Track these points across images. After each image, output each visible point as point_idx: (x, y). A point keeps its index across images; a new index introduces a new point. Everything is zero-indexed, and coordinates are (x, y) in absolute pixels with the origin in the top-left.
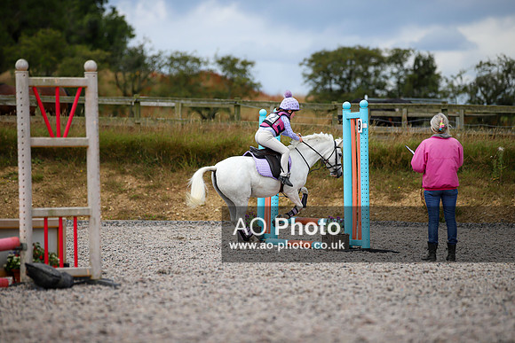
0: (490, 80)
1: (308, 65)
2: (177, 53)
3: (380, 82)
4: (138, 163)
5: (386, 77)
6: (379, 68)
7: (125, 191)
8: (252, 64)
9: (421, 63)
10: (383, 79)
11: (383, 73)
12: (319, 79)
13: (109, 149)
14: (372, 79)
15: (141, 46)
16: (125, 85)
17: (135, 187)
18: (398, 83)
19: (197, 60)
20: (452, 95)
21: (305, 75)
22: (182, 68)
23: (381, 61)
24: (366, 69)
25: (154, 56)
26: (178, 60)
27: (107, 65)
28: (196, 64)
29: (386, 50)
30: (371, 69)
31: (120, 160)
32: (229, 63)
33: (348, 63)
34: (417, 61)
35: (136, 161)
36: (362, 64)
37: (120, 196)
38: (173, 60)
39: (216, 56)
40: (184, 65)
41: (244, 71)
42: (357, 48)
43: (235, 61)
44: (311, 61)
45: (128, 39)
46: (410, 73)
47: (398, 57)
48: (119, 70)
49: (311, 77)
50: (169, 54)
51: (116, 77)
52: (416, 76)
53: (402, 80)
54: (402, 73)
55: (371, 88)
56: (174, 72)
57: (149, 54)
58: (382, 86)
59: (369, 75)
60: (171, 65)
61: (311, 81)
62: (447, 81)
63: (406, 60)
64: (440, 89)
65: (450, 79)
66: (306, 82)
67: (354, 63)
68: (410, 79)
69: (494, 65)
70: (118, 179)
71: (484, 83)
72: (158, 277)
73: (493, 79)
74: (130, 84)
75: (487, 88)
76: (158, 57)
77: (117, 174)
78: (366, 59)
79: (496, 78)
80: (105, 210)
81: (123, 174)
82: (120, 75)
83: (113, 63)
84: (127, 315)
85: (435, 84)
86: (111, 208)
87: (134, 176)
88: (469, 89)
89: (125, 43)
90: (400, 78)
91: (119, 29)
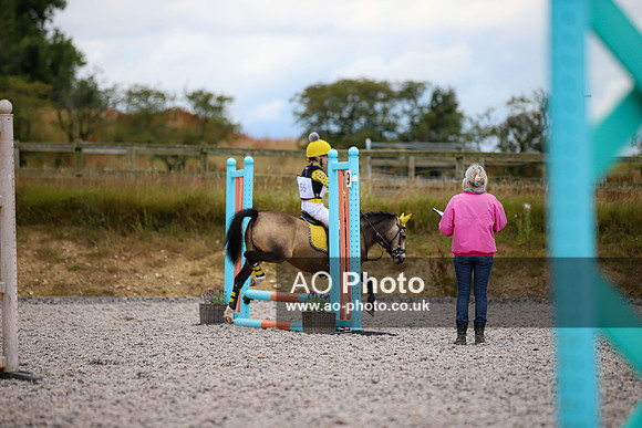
0: (523, 120)
1: (301, 101)
2: (136, 86)
3: (389, 124)
4: (79, 225)
5: (396, 116)
6: (387, 105)
7: (63, 260)
8: (230, 99)
9: (440, 99)
10: (392, 119)
11: (393, 111)
12: (314, 119)
13: (43, 207)
14: (380, 118)
15: (91, 78)
16: (71, 126)
17: (75, 255)
18: (412, 123)
19: (161, 95)
20: (477, 138)
21: (296, 114)
22: (143, 105)
23: (390, 96)
24: (372, 106)
25: (107, 91)
26: (137, 95)
27: (49, 100)
28: (160, 100)
29: (397, 83)
30: (378, 107)
31: (57, 222)
32: (201, 98)
33: (350, 98)
34: (435, 96)
35: (76, 223)
36: (366, 100)
37: (56, 266)
38: (130, 94)
39: (185, 90)
40: (146, 101)
41: (219, 109)
42: (361, 81)
43: (209, 96)
44: (304, 96)
45: (76, 68)
46: (426, 111)
47: (411, 91)
48: (64, 107)
49: (304, 116)
51: (60, 116)
52: (434, 115)
53: (417, 120)
54: (416, 111)
55: (379, 129)
56: (133, 109)
57: (102, 87)
58: (391, 127)
59: (375, 114)
60: (129, 101)
61: (304, 122)
62: (471, 122)
63: (420, 95)
64: (464, 131)
65: (475, 118)
66: (297, 122)
67: (357, 98)
68: (426, 119)
69: (529, 102)
70: (54, 245)
71: (517, 124)
72: (92, 368)
73: (527, 119)
74: (77, 125)
75: (521, 130)
76: (112, 91)
77: (52, 239)
78: (372, 93)
79: (531, 118)
80: (38, 284)
81: (60, 238)
82: (64, 114)
83: (55, 98)
84: (42, 417)
85: (458, 126)
86: (45, 281)
87: (74, 240)
88: (499, 131)
89: (72, 73)
90: (413, 117)
91: (66, 55)
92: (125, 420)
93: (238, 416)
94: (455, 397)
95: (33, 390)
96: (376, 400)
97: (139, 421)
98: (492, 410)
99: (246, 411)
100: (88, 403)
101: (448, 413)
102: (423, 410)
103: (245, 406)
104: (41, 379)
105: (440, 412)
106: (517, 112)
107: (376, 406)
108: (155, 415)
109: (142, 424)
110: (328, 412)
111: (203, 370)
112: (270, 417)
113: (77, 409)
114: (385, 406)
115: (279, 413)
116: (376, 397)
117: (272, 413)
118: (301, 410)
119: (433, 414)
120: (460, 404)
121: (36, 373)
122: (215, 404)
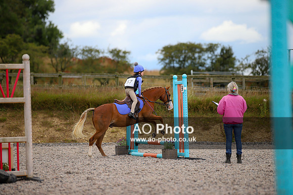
2: (86, 47)
4: (60, 110)
7: (53, 126)
8: (129, 53)
13: (44, 102)
15: (66, 44)
16: (57, 66)
17: (59, 124)
19: (97, 51)
22: (89, 56)
25: (73, 49)
26: (87, 51)
27: (47, 54)
28: (97, 54)
31: (50, 109)
32: (116, 52)
37: (50, 129)
38: (84, 51)
43: (119, 51)
45: (59, 39)
48: (54, 57)
56: (85, 58)
57: (71, 48)
60: (83, 54)
70: (49, 120)
72: (66, 175)
74: (60, 65)
76: (76, 49)
77: (48, 117)
80: (42, 137)
81: (52, 116)
82: (54, 60)
83: (50, 53)
86: (46, 136)
87: (58, 117)
89: (58, 41)
91: (54, 33)
95: (40, 186)
104: (43, 180)
113: (60, 194)
121: (41, 177)
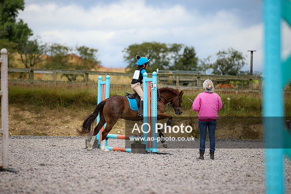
0: (224, 61)
1: (127, 52)
2: (55, 44)
3: (165, 62)
4: (32, 104)
5: (168, 59)
6: (165, 54)
7: (25, 120)
8: (96, 51)
9: (188, 52)
10: (167, 60)
11: (167, 57)
12: (133, 60)
13: (16, 96)
14: (161, 60)
15: (36, 40)
16: (27, 61)
17: (30, 117)
18: (175, 62)
19: (66, 48)
20: (204, 69)
21: (125, 57)
22: (58, 52)
23: (166, 50)
24: (158, 54)
25: (42, 46)
26: (56, 48)
27: (16, 50)
28: (65, 51)
29: (169, 45)
30: (161, 55)
31: (22, 103)
32: (83, 50)
33: (149, 51)
34: (185, 50)
35: (30, 103)
36: (156, 52)
37: (22, 122)
38: (53, 48)
39: (76, 46)
40: (59, 51)
41: (91, 55)
42: (153, 43)
43: (87, 49)
44: (128, 50)
45: (29, 36)
46: (182, 57)
47: (175, 48)
48: (23, 53)
49: (128, 58)
50: (51, 45)
51: (22, 57)
52: (185, 59)
53: (177, 61)
54: (177, 57)
55: (161, 64)
56: (54, 55)
57: (40, 44)
58: (166, 64)
59: (159, 58)
60: (52, 50)
61: (128, 61)
62: (201, 62)
63: (180, 50)
64: (198, 66)
65: (203, 60)
66: (125, 61)
67: (151, 51)
68: (182, 60)
69: (226, 53)
70: (21, 113)
71: (221, 63)
72: (40, 167)
73: (226, 61)
74: (29, 61)
75: (223, 66)
76: (45, 46)
77: (20, 110)
78: (158, 49)
79: (227, 60)
80: (14, 130)
81: (24, 110)
82: (24, 56)
83: (20, 49)
84: (21, 189)
85: (195, 63)
86: (17, 129)
87: (29, 111)
88: (213, 66)
89: (27, 38)
90: (176, 59)
91: (25, 30)
92: (58, 190)
93: (108, 190)
94: (203, 182)
95: (16, 177)
96: (168, 183)
97: (64, 191)
98: (220, 189)
99: (111, 187)
100: (41, 183)
101: (200, 189)
102: (189, 188)
103: (110, 185)
104: (19, 172)
105: (197, 189)
106: (221, 58)
107: (168, 186)
108: (71, 189)
109: (66, 192)
110: (147, 188)
111: (90, 169)
112: (122, 190)
113: (36, 185)
114: (172, 186)
115: (125, 188)
116: (168, 182)
117: (122, 188)
118: (135, 187)
119: (194, 190)
120: (205, 185)
122: (97, 184)
